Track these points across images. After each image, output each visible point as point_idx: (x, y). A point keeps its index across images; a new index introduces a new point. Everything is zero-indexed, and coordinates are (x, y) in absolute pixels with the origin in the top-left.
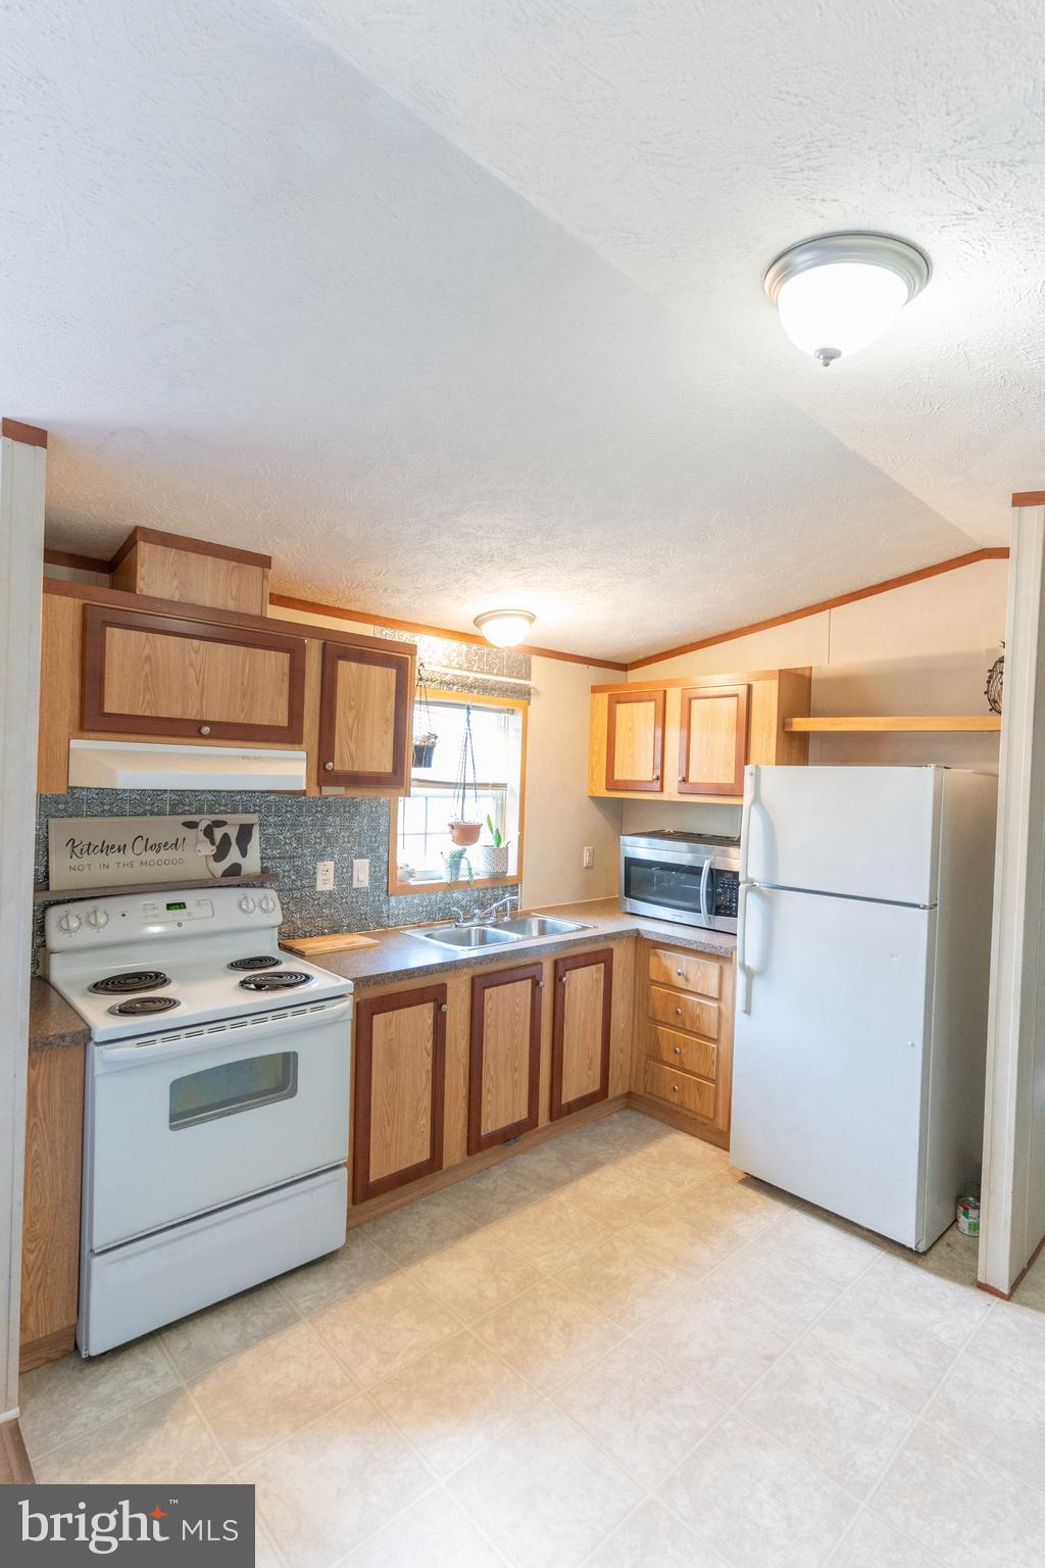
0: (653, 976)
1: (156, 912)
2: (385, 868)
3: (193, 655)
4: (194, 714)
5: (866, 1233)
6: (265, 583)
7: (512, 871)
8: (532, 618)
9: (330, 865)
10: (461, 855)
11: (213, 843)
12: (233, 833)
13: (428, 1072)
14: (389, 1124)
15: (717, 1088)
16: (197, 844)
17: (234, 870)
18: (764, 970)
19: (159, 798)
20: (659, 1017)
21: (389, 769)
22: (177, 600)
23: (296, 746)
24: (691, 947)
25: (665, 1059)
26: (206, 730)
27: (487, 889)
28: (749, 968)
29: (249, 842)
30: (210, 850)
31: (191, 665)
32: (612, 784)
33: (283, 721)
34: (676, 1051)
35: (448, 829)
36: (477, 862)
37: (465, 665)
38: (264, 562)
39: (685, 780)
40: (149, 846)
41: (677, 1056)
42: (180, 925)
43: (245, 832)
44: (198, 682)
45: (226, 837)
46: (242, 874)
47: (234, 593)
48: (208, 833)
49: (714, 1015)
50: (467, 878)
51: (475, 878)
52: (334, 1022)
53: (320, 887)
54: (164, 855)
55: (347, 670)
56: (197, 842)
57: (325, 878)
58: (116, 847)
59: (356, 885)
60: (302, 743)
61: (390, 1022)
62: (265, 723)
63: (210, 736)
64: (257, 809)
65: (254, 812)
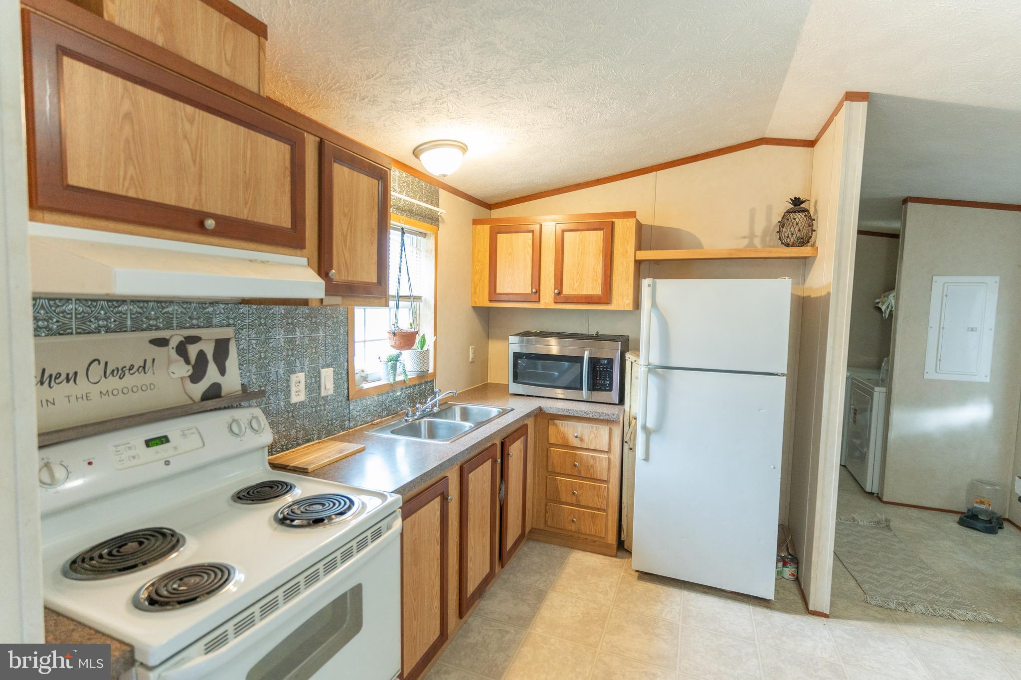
0: (552, 440)
1: (132, 453)
2: (346, 375)
3: (187, 126)
4: (192, 201)
5: (730, 595)
6: (262, 53)
7: (431, 371)
8: (464, 149)
9: (301, 376)
10: (398, 356)
11: (187, 362)
13: (437, 558)
14: (415, 618)
15: (607, 516)
16: (169, 365)
17: (214, 393)
18: (659, 429)
19: (115, 310)
20: (558, 470)
21: (375, 280)
23: (298, 252)
24: (588, 416)
25: (564, 500)
26: (210, 223)
27: (415, 386)
28: (648, 427)
30: (185, 370)
31: (185, 137)
32: (493, 294)
33: (285, 221)
34: (574, 494)
35: (387, 336)
36: (410, 364)
38: (259, 28)
39: (560, 293)
40: (108, 372)
41: (574, 498)
42: (167, 463)
43: (222, 348)
44: (194, 161)
45: (201, 355)
46: (223, 394)
47: (228, 58)
48: (181, 350)
49: (605, 464)
50: (404, 378)
51: (409, 377)
53: (294, 398)
54: (130, 380)
55: (341, 175)
56: (170, 362)
57: (298, 389)
58: (63, 376)
59: (323, 394)
60: (304, 248)
61: (414, 522)
62: (271, 222)
63: (213, 233)
64: (231, 322)
65: (228, 325)
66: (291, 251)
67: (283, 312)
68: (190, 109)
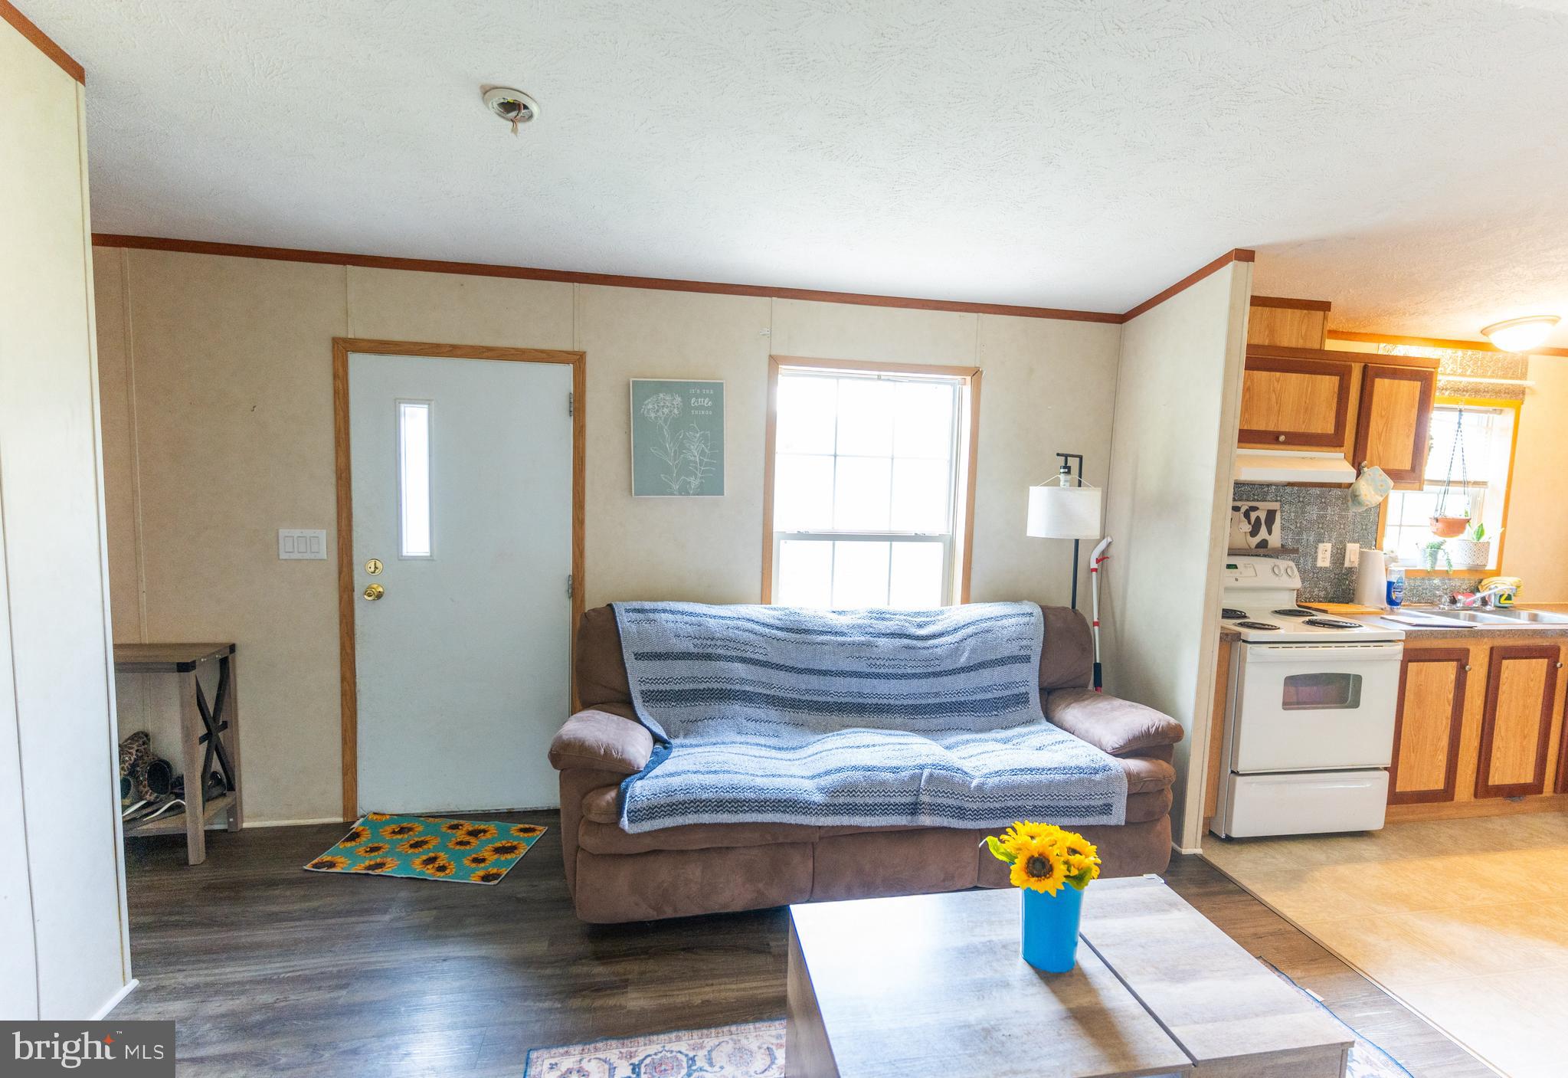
3: (1276, 384)
4: (1273, 426)
6: (1325, 322)
7: (1491, 564)
8: (1554, 320)
10: (1440, 544)
11: (1249, 523)
12: (1263, 516)
13: (1447, 718)
14: (1413, 751)
17: (1263, 544)
21: (1408, 467)
22: (1266, 344)
23: (1338, 449)
26: (1282, 438)
29: (1273, 523)
30: (1248, 528)
31: (1274, 391)
33: (1330, 429)
36: (1456, 554)
37: (1459, 371)
38: (1324, 306)
42: (1237, 580)
43: (1271, 515)
44: (1277, 403)
45: (1258, 519)
46: (1269, 547)
47: (1303, 334)
48: (1247, 515)
50: (1446, 569)
51: (1454, 568)
52: (1387, 659)
53: (1320, 563)
55: (1381, 385)
56: (1240, 521)
57: (1324, 557)
59: (1347, 565)
60: (1343, 446)
61: (1421, 671)
62: (1320, 432)
63: (1284, 443)
64: (1279, 499)
65: (1277, 501)
66: (1332, 449)
67: (1318, 493)
68: (1278, 374)
